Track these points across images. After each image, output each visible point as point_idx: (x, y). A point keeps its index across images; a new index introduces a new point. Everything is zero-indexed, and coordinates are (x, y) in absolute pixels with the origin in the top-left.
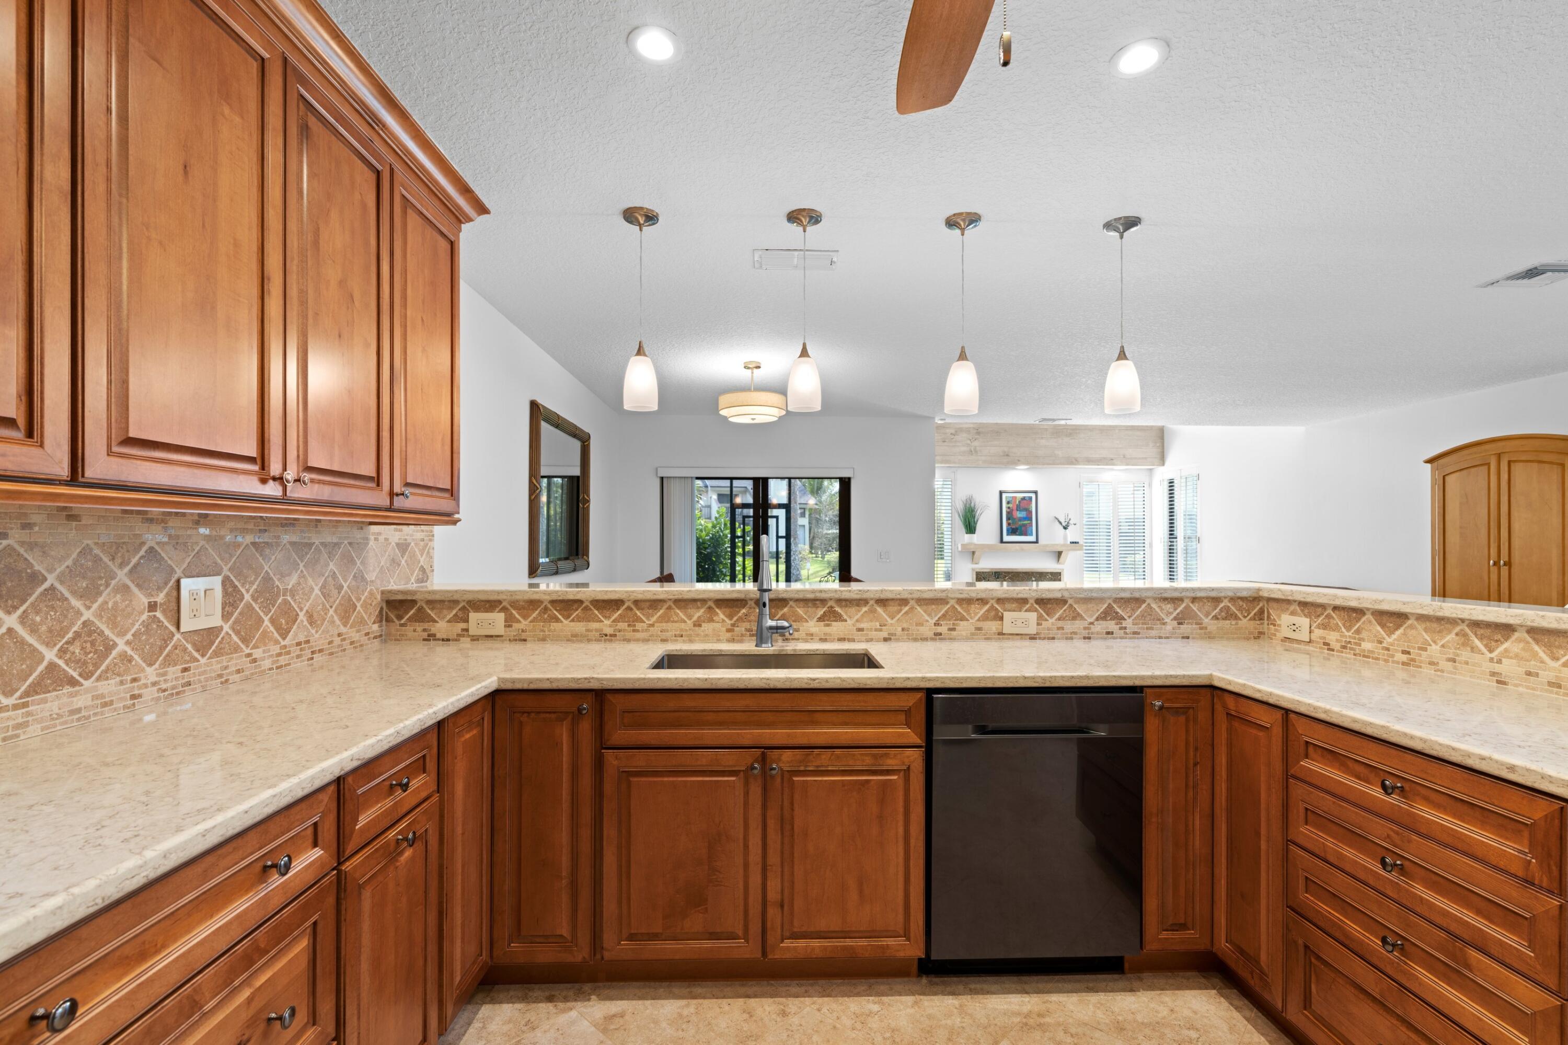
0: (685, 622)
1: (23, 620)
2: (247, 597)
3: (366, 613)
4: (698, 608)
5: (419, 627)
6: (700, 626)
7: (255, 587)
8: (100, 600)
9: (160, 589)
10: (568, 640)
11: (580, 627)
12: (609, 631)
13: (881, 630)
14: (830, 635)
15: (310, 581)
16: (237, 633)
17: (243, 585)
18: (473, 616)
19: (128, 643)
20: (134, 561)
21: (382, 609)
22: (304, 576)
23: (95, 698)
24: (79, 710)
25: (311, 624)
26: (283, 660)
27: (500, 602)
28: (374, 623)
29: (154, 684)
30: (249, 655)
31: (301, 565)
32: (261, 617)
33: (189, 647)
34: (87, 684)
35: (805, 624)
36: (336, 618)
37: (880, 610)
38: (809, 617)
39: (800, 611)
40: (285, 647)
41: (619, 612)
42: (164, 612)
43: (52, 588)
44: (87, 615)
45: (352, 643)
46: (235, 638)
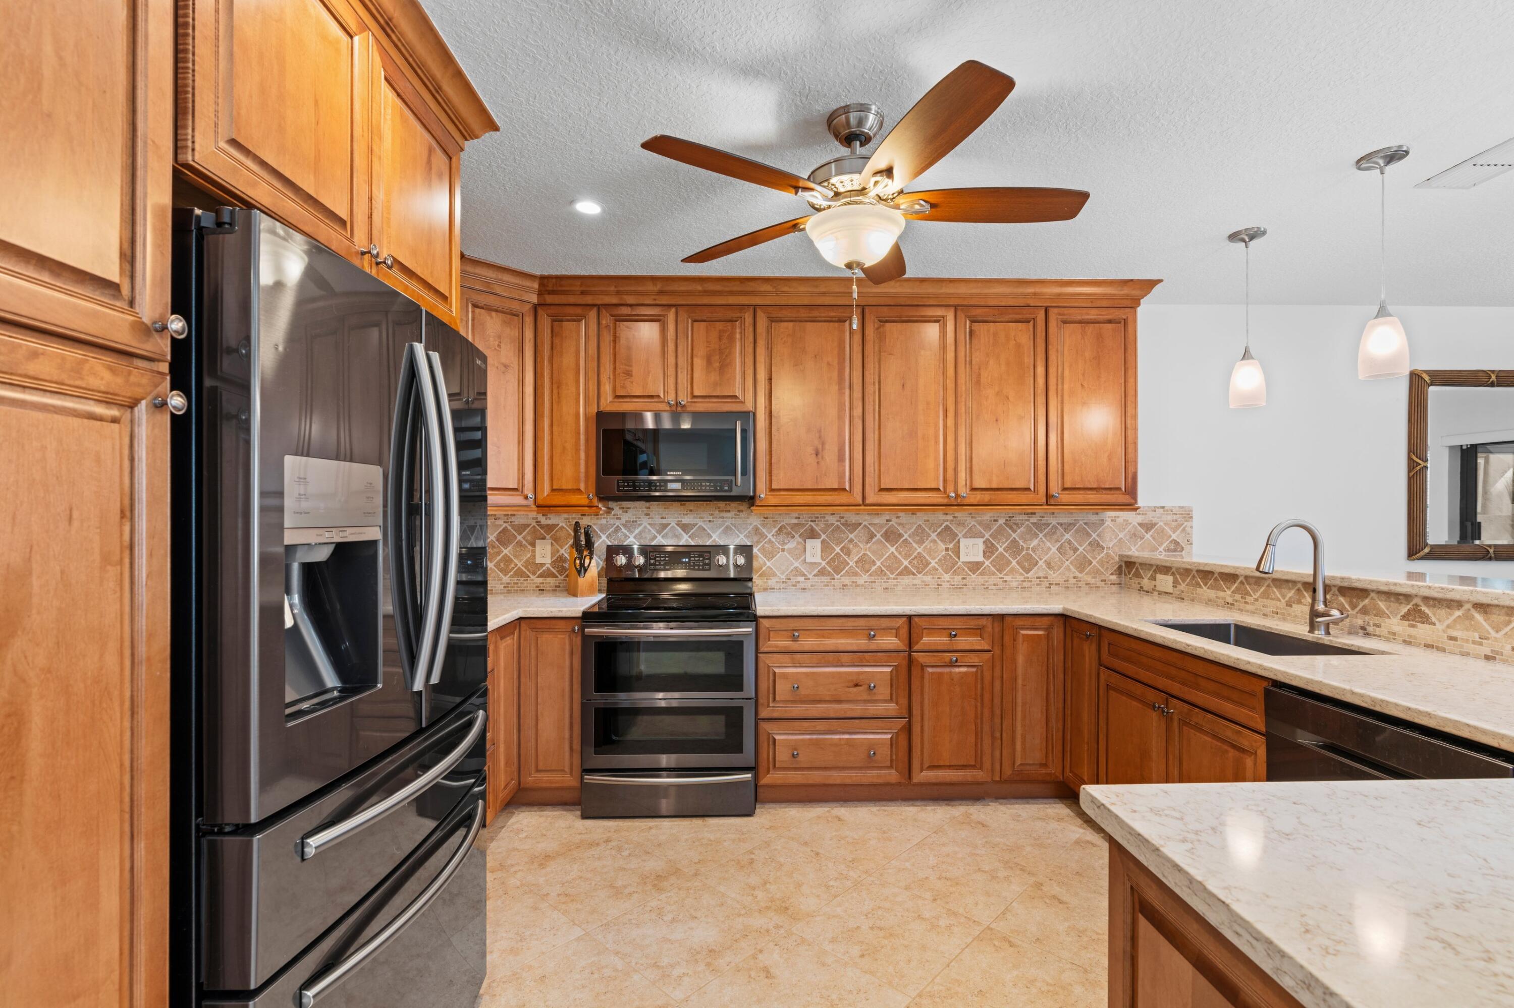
0: (1280, 600)
1: (897, 549)
2: (1001, 550)
3: (1102, 567)
4: (1290, 589)
5: (1137, 580)
6: (1291, 606)
7: (1006, 544)
8: (924, 545)
9: (950, 542)
10: (1206, 603)
11: (1212, 594)
12: (1230, 600)
13: (1481, 644)
14: (1415, 638)
15: (1048, 544)
16: (994, 566)
17: (998, 543)
18: (1159, 577)
19: (936, 563)
20: (939, 530)
21: (1120, 567)
22: (1043, 542)
23: (922, 581)
24: (916, 585)
25: (1049, 568)
26: (1025, 584)
27: (1171, 568)
28: (1112, 574)
29: (948, 581)
30: (1002, 578)
31: (1041, 535)
32: (1009, 560)
33: (966, 569)
34: (919, 576)
35: (1387, 620)
36: (1071, 567)
37: (1478, 617)
38: (1391, 613)
39: (1382, 605)
40: (1028, 578)
41: (1236, 585)
42: (953, 552)
43: (906, 539)
44: (919, 550)
45: (1087, 584)
46: (993, 568)
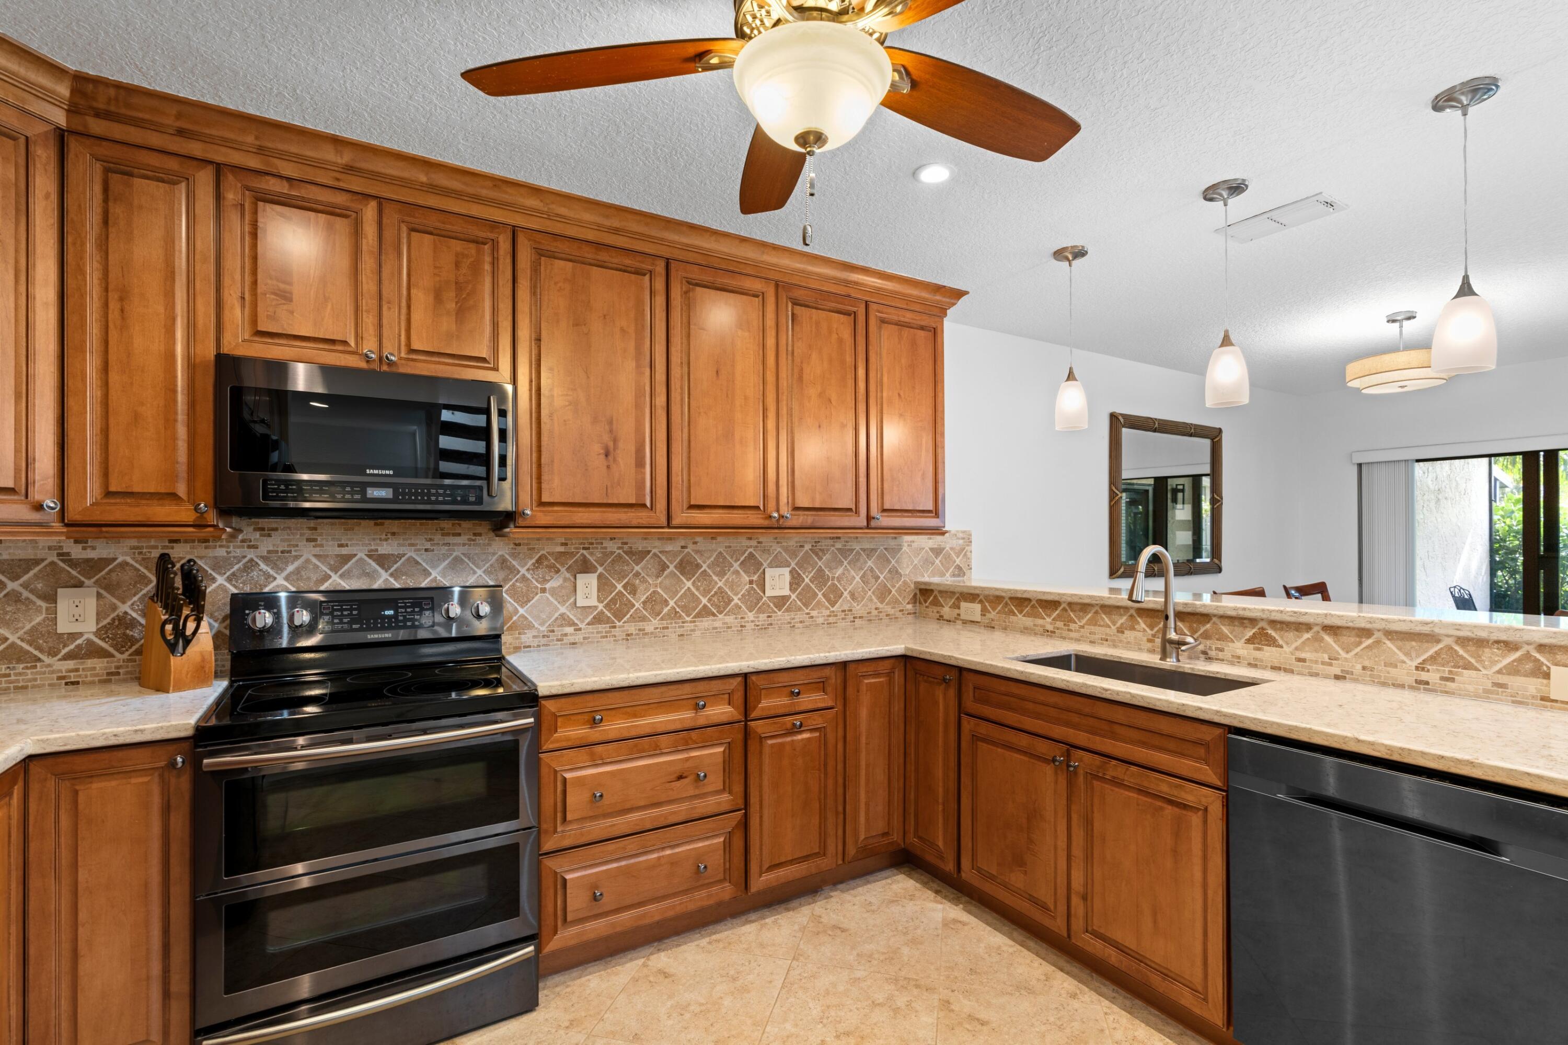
0: (1110, 627)
1: (694, 584)
2: (807, 580)
3: (900, 596)
4: (1121, 615)
5: (935, 609)
6: (1123, 632)
7: (812, 574)
8: (726, 577)
9: (755, 573)
10: (1021, 632)
11: (1029, 622)
12: (1050, 628)
13: (1331, 665)
14: (1261, 661)
15: (852, 572)
16: (800, 600)
17: (804, 573)
18: (963, 605)
19: (739, 599)
20: (742, 559)
21: (915, 595)
22: (848, 570)
23: (724, 623)
24: (716, 628)
25: (853, 599)
26: (831, 620)
27: (978, 595)
28: (908, 603)
29: (752, 621)
30: (808, 614)
31: (845, 563)
32: (816, 593)
33: (772, 605)
34: (720, 616)
35: (1230, 644)
36: (873, 597)
37: (1328, 639)
38: (1235, 637)
39: (1225, 630)
40: (833, 612)
41: (1057, 612)
42: (757, 585)
43: (705, 571)
44: (720, 584)
45: (887, 615)
46: (799, 603)
